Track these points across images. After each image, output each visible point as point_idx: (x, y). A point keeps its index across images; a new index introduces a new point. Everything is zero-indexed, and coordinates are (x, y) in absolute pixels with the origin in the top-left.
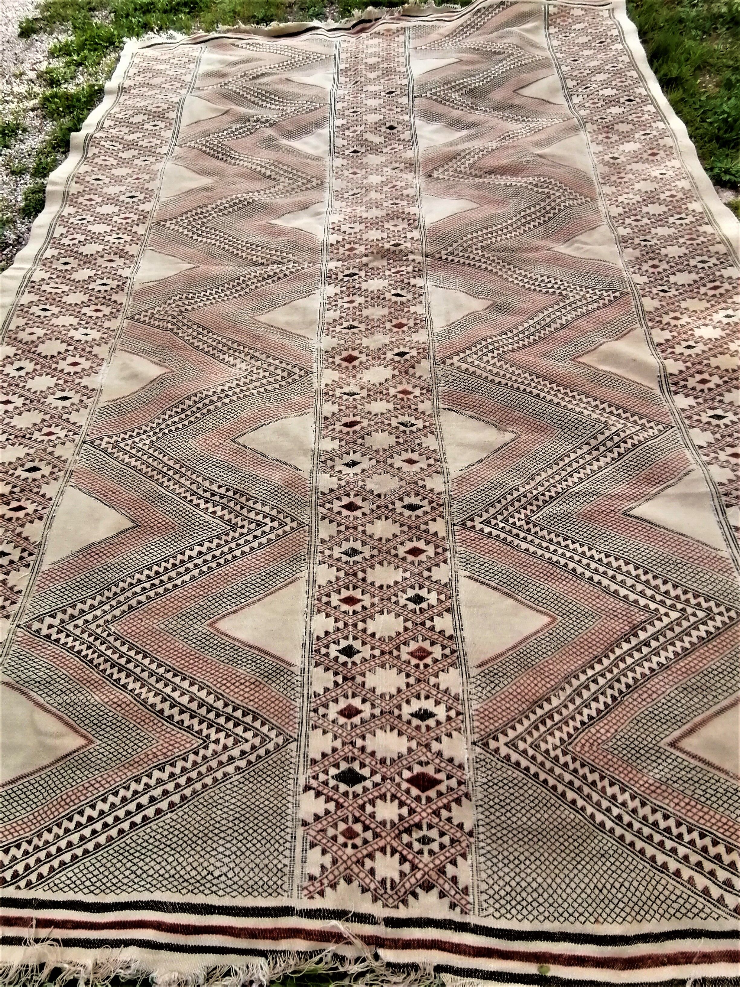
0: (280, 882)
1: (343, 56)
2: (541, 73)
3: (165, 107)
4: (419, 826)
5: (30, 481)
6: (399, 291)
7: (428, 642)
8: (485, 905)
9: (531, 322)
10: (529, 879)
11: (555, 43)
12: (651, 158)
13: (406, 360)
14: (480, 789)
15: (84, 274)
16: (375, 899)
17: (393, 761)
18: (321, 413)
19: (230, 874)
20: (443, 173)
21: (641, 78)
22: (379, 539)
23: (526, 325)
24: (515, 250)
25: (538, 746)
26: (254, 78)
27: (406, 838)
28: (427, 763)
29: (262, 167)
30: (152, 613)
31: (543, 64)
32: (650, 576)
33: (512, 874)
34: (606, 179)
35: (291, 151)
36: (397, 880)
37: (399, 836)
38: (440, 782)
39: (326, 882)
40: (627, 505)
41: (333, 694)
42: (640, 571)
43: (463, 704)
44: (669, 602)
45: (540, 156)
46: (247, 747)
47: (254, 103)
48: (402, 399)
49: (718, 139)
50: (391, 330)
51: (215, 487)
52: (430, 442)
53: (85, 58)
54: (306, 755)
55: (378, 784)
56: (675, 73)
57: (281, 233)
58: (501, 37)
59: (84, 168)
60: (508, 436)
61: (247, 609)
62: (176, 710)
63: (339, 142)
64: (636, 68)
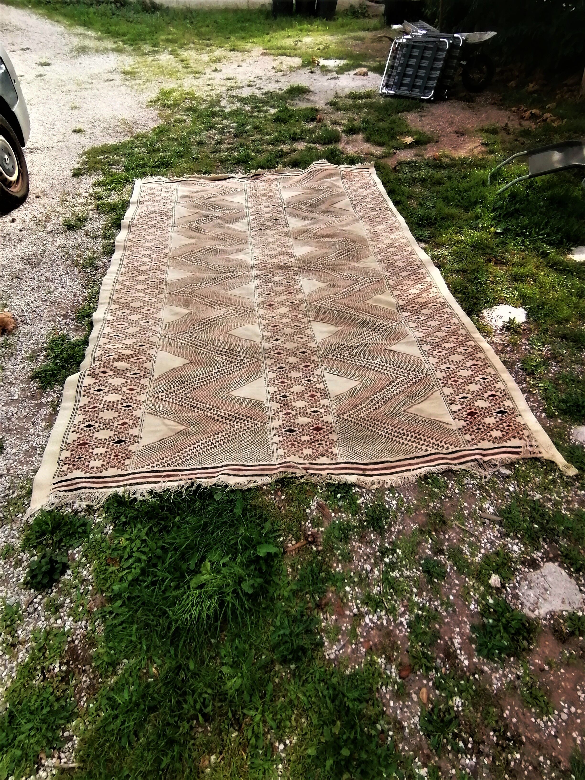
0: (269, 458)
1: (249, 190)
2: (341, 198)
3: (166, 210)
4: (318, 441)
5: (141, 349)
6: (288, 281)
7: (315, 392)
9: (345, 290)
11: (347, 186)
12: (390, 231)
13: (294, 305)
14: (338, 429)
15: (142, 277)
16: (304, 459)
17: (306, 425)
18: (261, 324)
19: (251, 457)
20: (302, 237)
21: (385, 200)
22: (292, 363)
23: (343, 291)
24: (336, 265)
25: (358, 416)
26: (207, 199)
27: (313, 444)
28: (319, 424)
29: (218, 235)
30: (203, 390)
31: (342, 195)
32: (395, 367)
34: (372, 239)
35: (230, 229)
36: (312, 454)
37: (311, 444)
38: (324, 428)
39: (286, 456)
40: (386, 347)
41: (280, 409)
42: (392, 366)
43: (330, 407)
44: (402, 374)
45: (344, 230)
46: (250, 426)
47: (209, 209)
48: (295, 318)
49: (417, 224)
50: (286, 294)
51: (221, 349)
52: (308, 331)
53: (115, 187)
54: (273, 427)
55: (301, 432)
56: (398, 199)
57: (231, 261)
58: (322, 183)
59: (131, 236)
60: (339, 328)
61: (241, 388)
62: (220, 417)
63: (252, 225)
64: (382, 197)
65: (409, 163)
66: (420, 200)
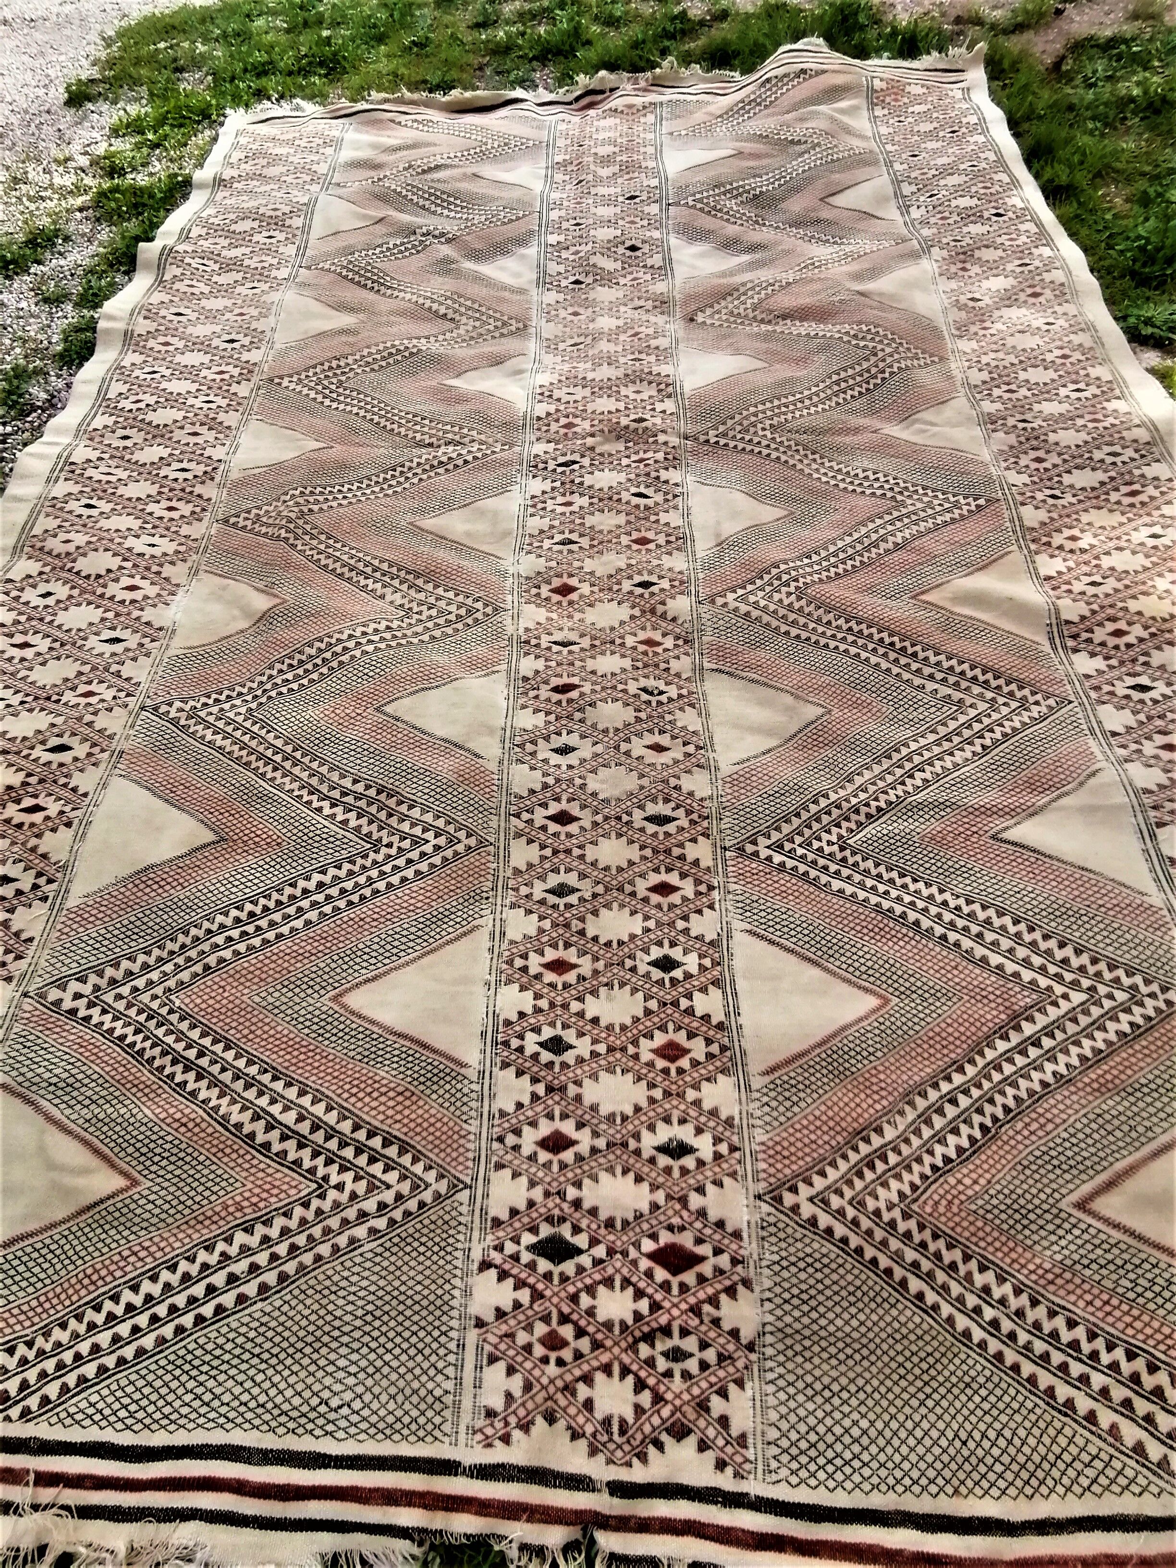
0: (437, 1420)
1: (561, 143)
2: (861, 173)
3: (287, 209)
4: (666, 1331)
5: (54, 766)
6: (642, 490)
7: (683, 1033)
8: (774, 1464)
9: (848, 540)
10: (847, 1423)
11: (884, 130)
12: (1032, 300)
13: (652, 594)
14: (766, 1272)
15: (153, 453)
16: (593, 1451)
17: (626, 1223)
18: (517, 671)
19: (357, 1405)
20: (711, 316)
21: (1015, 183)
22: (607, 869)
23: (840, 544)
24: (823, 432)
25: (862, 1204)
26: (424, 172)
27: (644, 1350)
28: (682, 1229)
29: (433, 301)
30: (242, 978)
31: (864, 160)
32: (1037, 935)
33: (820, 1414)
34: (962, 330)
35: (479, 279)
36: (630, 1420)
37: (633, 1347)
38: (702, 1259)
39: (513, 1420)
40: (998, 824)
41: (530, 1113)
42: (1022, 927)
43: (740, 1133)
44: (1068, 977)
45: (861, 294)
46: (388, 1196)
47: (423, 207)
48: (645, 653)
49: (1133, 274)
50: (629, 547)
51: (347, 783)
52: (688, 719)
53: (166, 137)
54: (484, 1211)
55: (601, 1261)
56: (1064, 179)
57: (461, 398)
58: (802, 120)
59: (157, 297)
60: (812, 712)
61: (394, 974)
62: (275, 1134)
63: (553, 268)
64: (1007, 170)
65: (1113, 42)
66: (1142, 184)
